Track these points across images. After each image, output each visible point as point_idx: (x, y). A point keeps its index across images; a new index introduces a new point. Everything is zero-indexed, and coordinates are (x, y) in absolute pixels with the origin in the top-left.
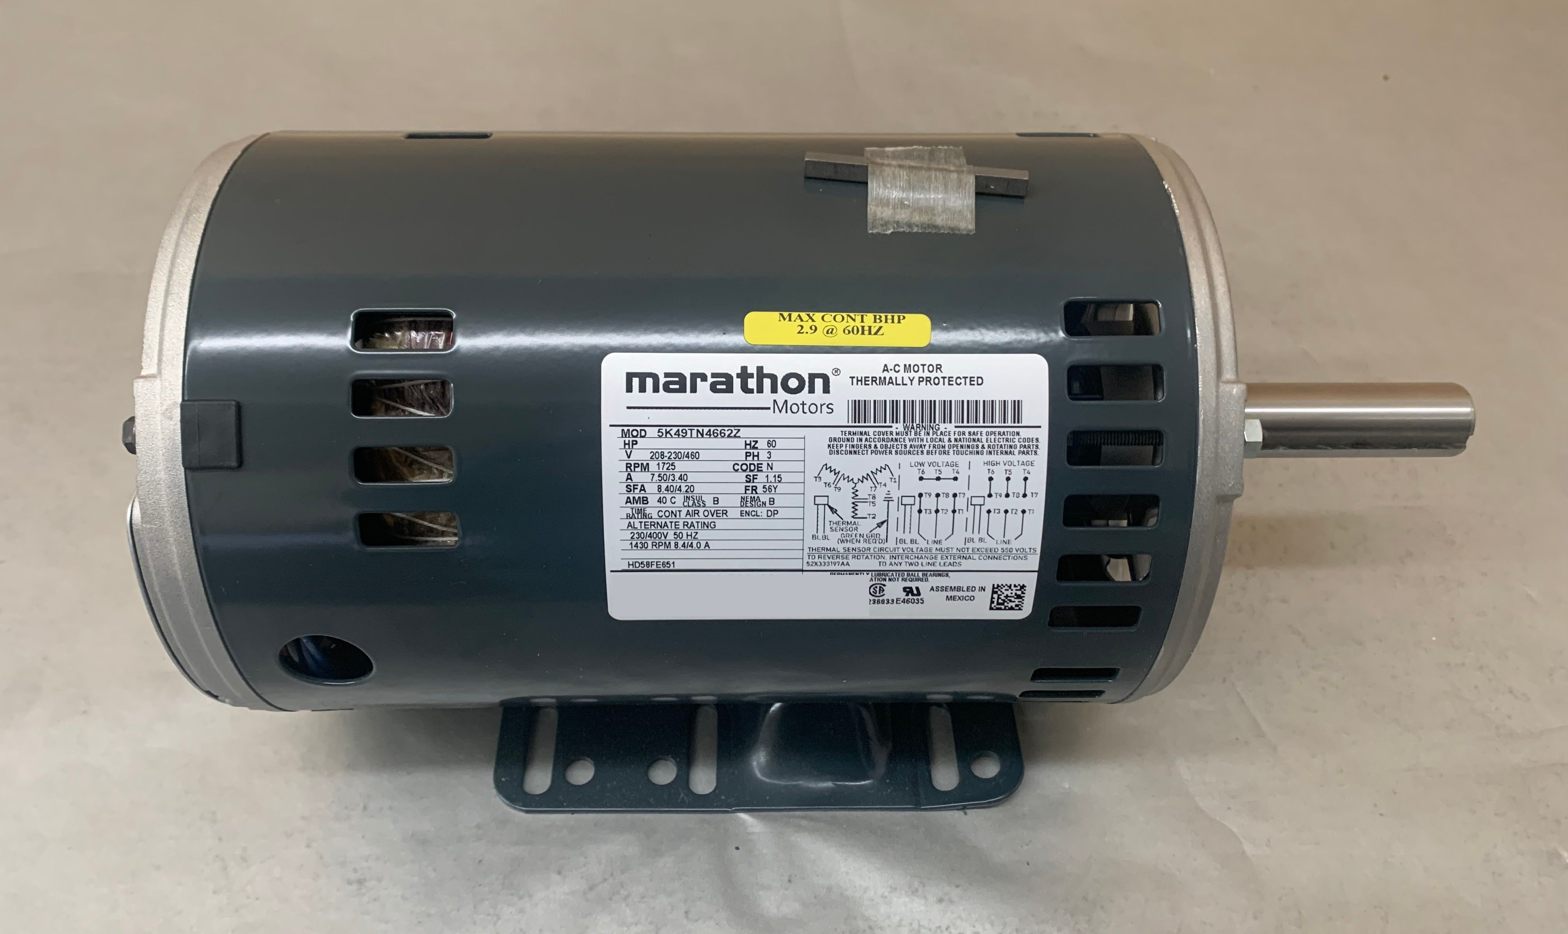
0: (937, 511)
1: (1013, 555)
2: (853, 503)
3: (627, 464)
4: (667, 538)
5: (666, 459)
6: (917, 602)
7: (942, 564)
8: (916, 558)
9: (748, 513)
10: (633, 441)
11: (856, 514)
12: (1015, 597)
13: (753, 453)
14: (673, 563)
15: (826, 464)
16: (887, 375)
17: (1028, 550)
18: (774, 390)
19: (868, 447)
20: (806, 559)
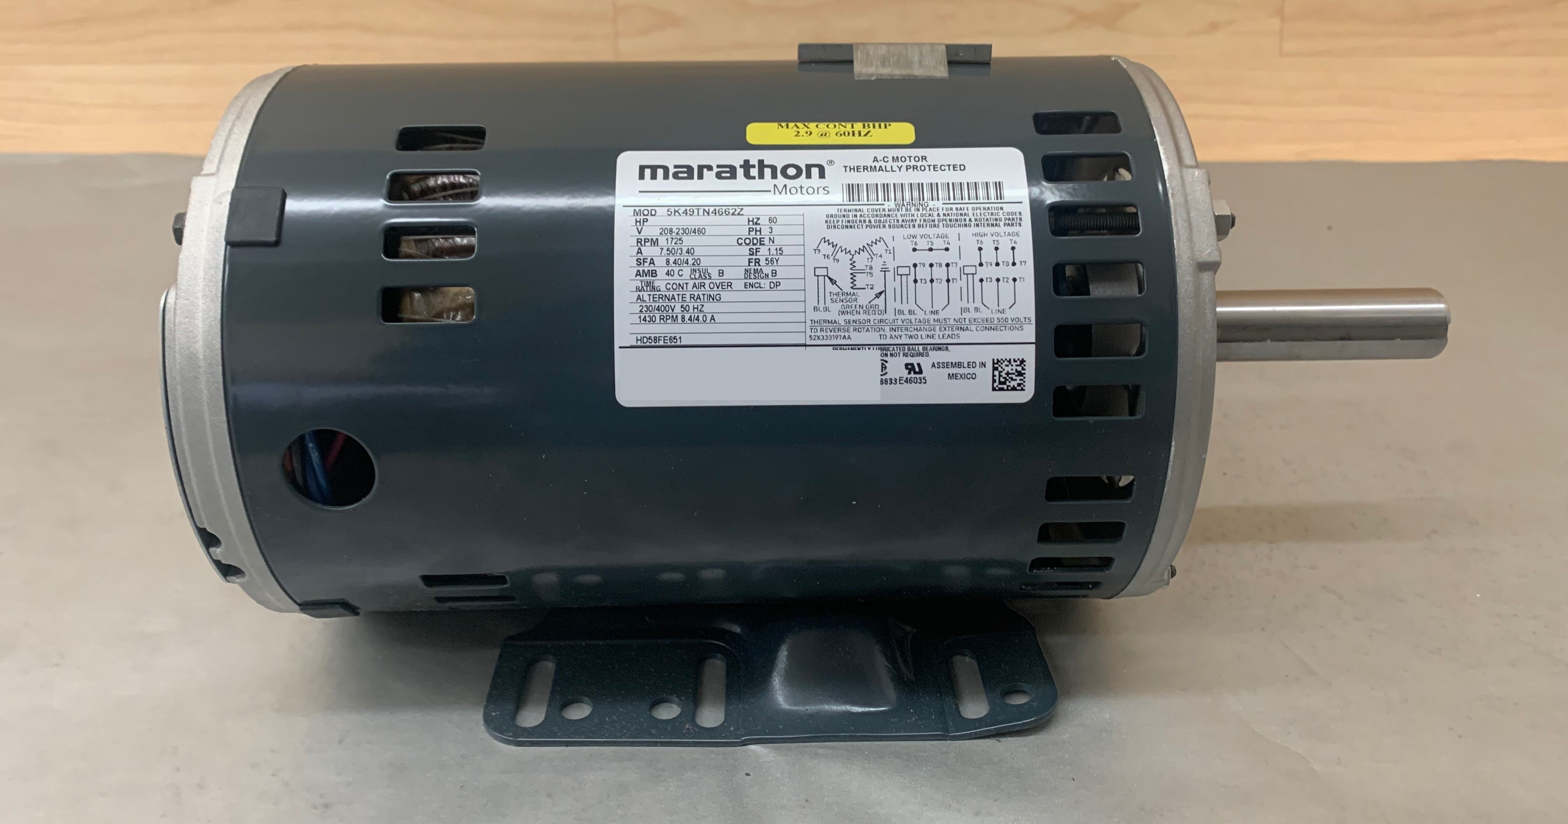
0: (932, 281)
1: (1010, 326)
2: (852, 274)
3: (638, 239)
4: (674, 312)
5: (674, 234)
6: (920, 381)
7: (941, 336)
8: (916, 330)
9: (751, 285)
10: (643, 219)
11: (855, 285)
13: (756, 228)
18: (774, 176)
19: (862, 222)
20: (809, 333)
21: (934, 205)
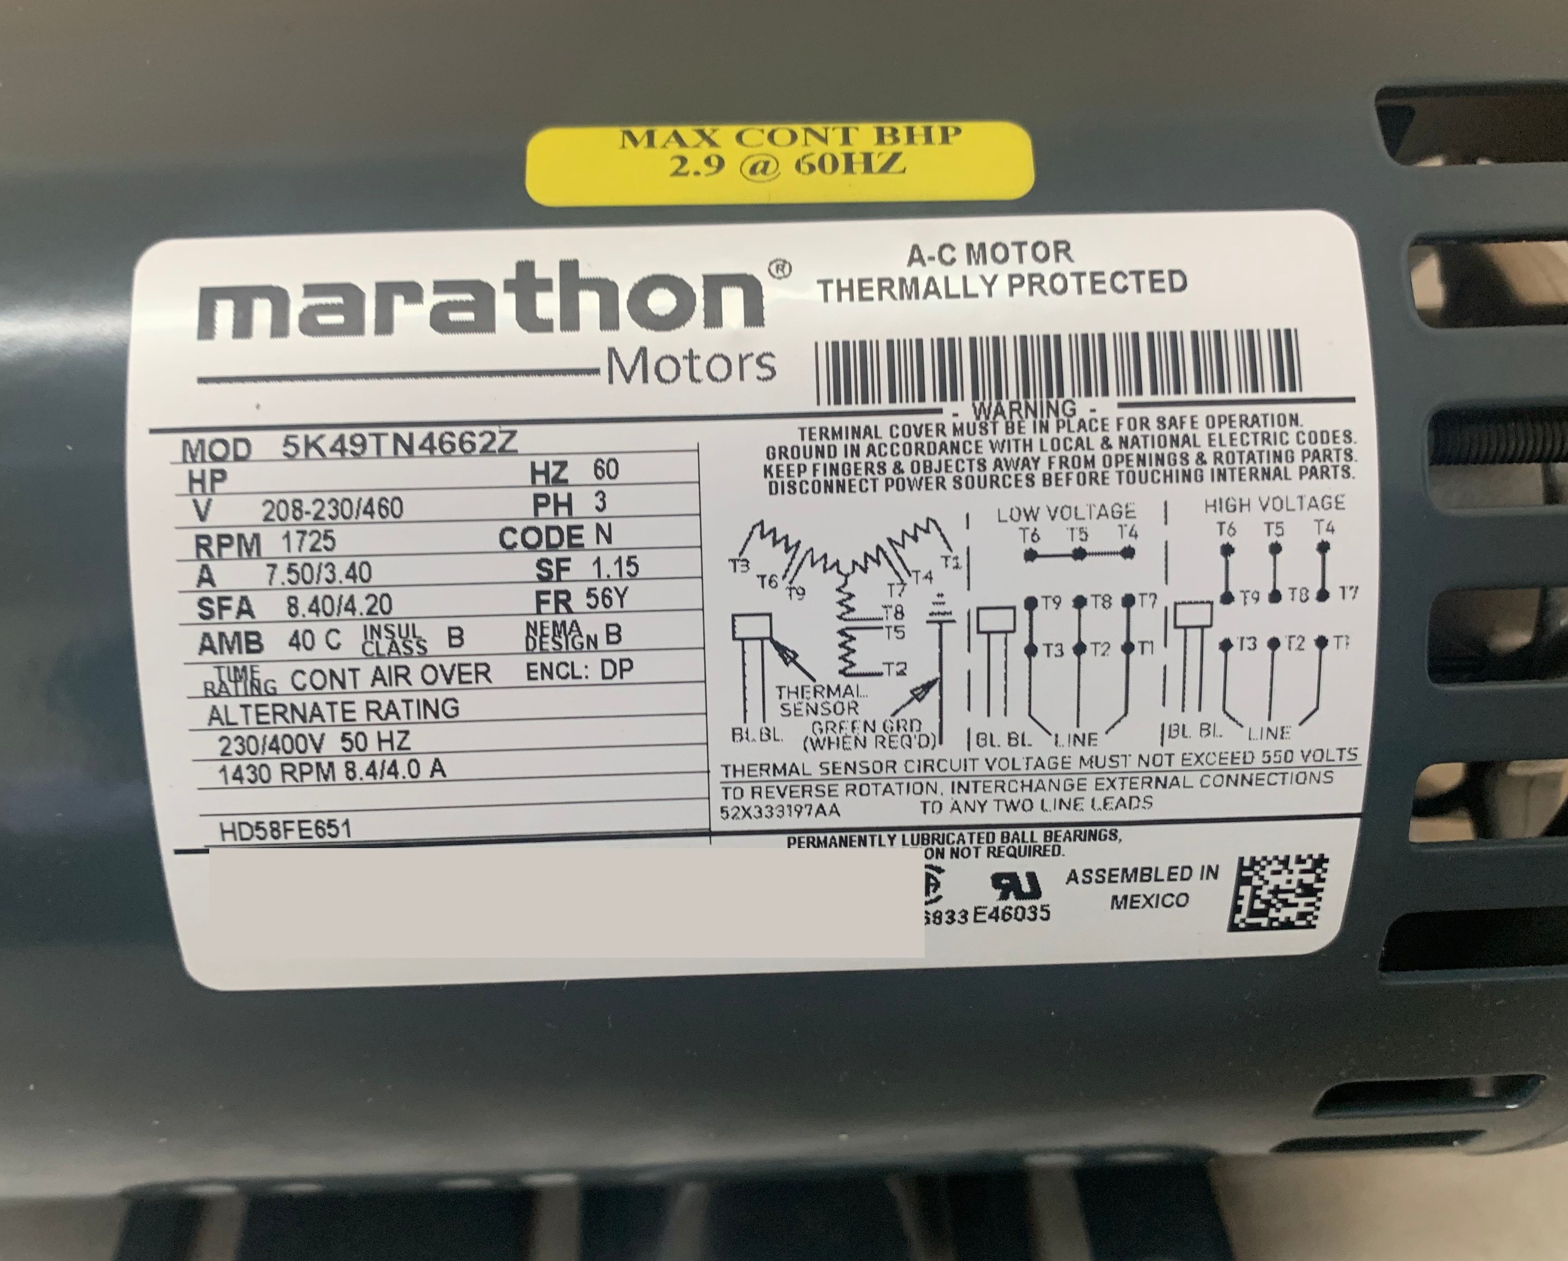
0: (1080, 649)
1: (1296, 771)
2: (842, 632)
3: (198, 537)
4: (323, 752)
5: (308, 519)
6: (1032, 916)
7: (1099, 803)
8: (1027, 789)
9: (547, 671)
10: (213, 471)
11: (852, 664)
12: (1299, 891)
13: (556, 495)
14: (346, 823)
15: (762, 523)
16: (922, 274)
17: (1334, 755)
18: (609, 321)
19: (876, 469)
20: (718, 800)
21: (1093, 411)
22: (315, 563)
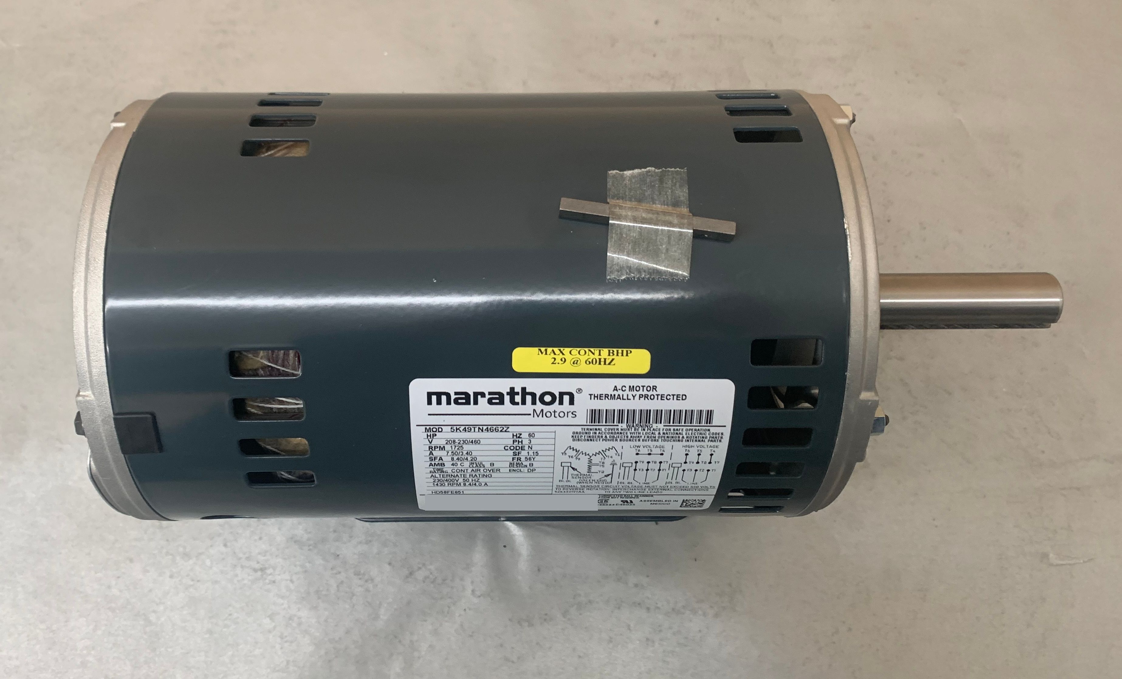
0: (647, 470)
1: (699, 489)
2: (588, 466)
4: (458, 481)
5: (456, 443)
7: (649, 492)
8: (631, 489)
9: (514, 470)
10: (433, 434)
11: (590, 471)
12: (698, 503)
13: (518, 441)
14: (463, 491)
15: (570, 446)
16: (616, 393)
17: (710, 486)
18: (534, 403)
19: (600, 436)
20: (555, 489)
21: (657, 426)
22: (458, 452)
